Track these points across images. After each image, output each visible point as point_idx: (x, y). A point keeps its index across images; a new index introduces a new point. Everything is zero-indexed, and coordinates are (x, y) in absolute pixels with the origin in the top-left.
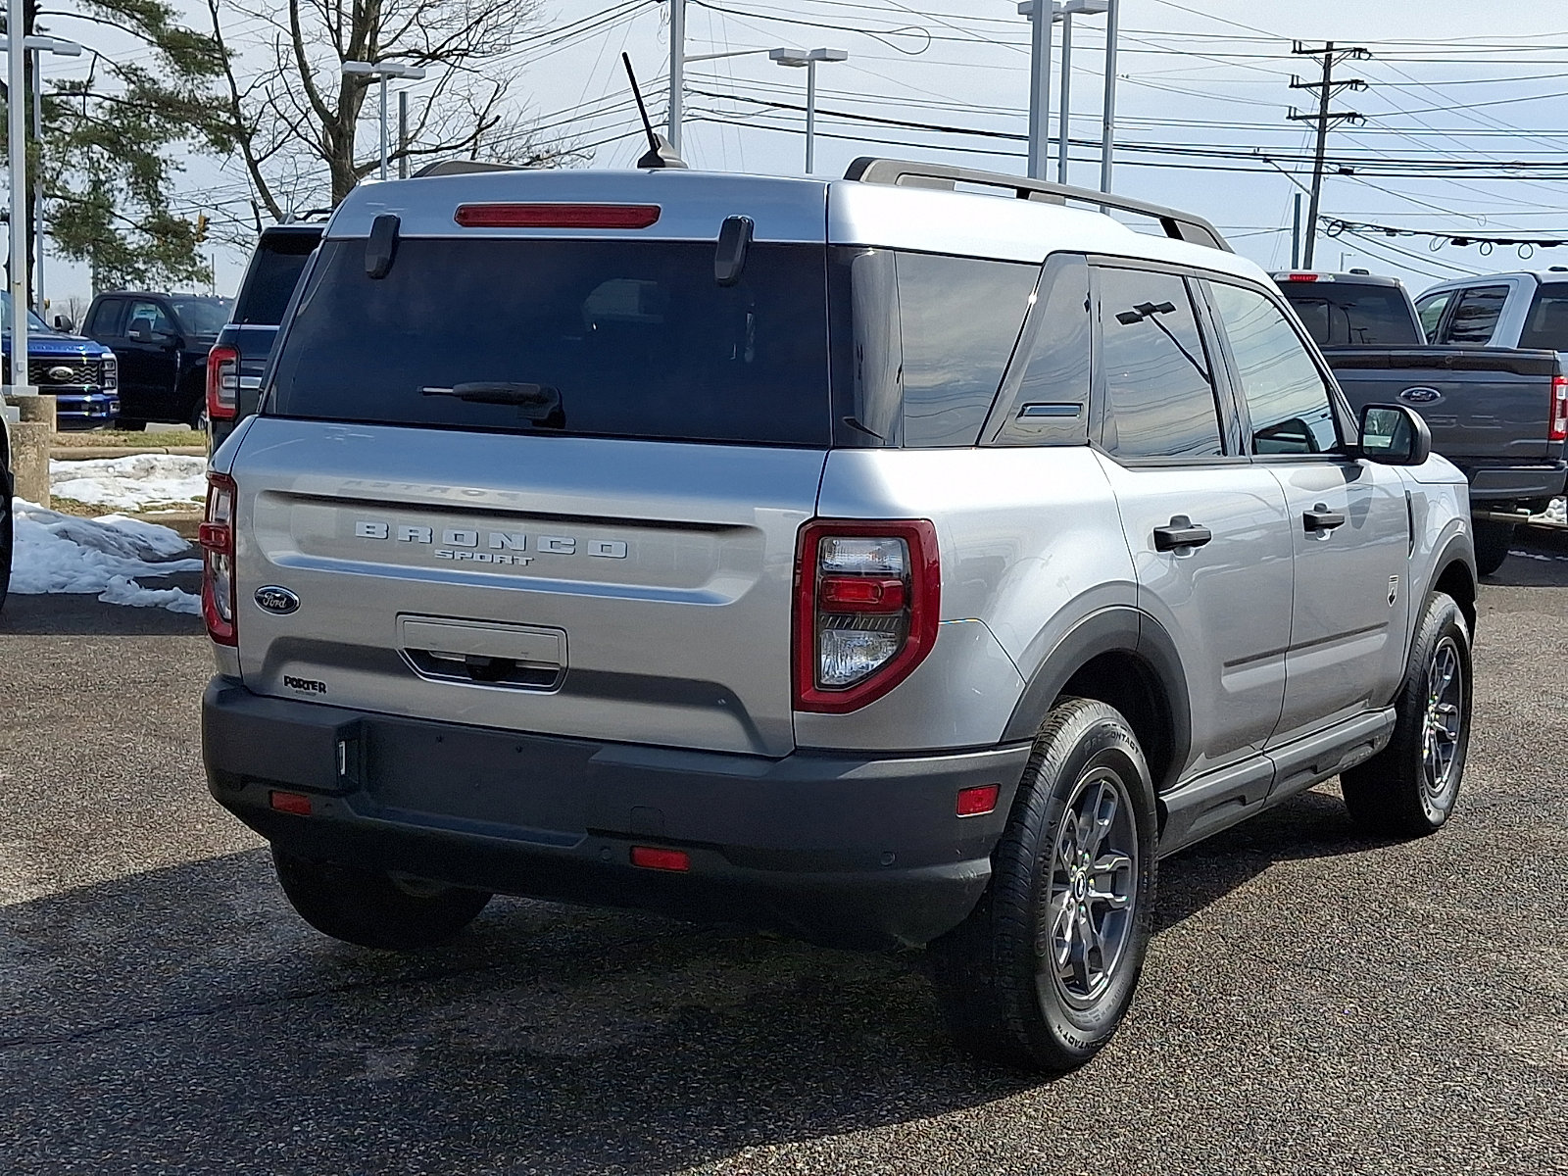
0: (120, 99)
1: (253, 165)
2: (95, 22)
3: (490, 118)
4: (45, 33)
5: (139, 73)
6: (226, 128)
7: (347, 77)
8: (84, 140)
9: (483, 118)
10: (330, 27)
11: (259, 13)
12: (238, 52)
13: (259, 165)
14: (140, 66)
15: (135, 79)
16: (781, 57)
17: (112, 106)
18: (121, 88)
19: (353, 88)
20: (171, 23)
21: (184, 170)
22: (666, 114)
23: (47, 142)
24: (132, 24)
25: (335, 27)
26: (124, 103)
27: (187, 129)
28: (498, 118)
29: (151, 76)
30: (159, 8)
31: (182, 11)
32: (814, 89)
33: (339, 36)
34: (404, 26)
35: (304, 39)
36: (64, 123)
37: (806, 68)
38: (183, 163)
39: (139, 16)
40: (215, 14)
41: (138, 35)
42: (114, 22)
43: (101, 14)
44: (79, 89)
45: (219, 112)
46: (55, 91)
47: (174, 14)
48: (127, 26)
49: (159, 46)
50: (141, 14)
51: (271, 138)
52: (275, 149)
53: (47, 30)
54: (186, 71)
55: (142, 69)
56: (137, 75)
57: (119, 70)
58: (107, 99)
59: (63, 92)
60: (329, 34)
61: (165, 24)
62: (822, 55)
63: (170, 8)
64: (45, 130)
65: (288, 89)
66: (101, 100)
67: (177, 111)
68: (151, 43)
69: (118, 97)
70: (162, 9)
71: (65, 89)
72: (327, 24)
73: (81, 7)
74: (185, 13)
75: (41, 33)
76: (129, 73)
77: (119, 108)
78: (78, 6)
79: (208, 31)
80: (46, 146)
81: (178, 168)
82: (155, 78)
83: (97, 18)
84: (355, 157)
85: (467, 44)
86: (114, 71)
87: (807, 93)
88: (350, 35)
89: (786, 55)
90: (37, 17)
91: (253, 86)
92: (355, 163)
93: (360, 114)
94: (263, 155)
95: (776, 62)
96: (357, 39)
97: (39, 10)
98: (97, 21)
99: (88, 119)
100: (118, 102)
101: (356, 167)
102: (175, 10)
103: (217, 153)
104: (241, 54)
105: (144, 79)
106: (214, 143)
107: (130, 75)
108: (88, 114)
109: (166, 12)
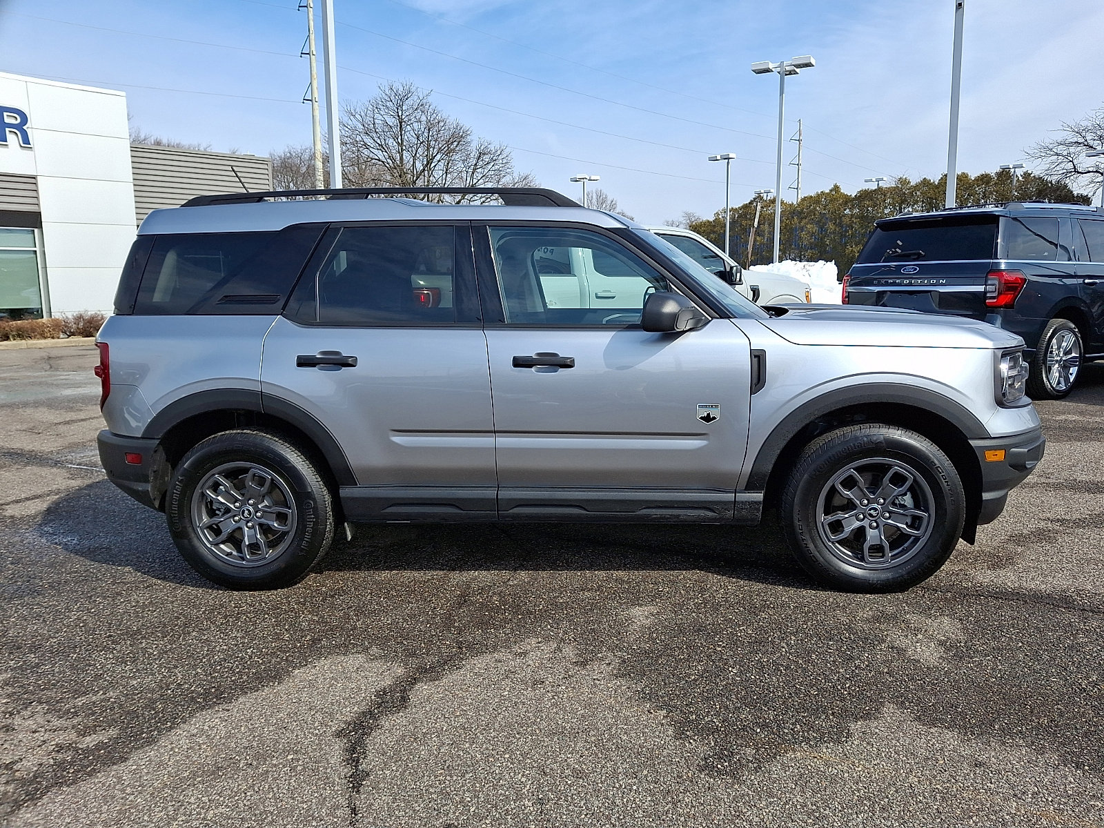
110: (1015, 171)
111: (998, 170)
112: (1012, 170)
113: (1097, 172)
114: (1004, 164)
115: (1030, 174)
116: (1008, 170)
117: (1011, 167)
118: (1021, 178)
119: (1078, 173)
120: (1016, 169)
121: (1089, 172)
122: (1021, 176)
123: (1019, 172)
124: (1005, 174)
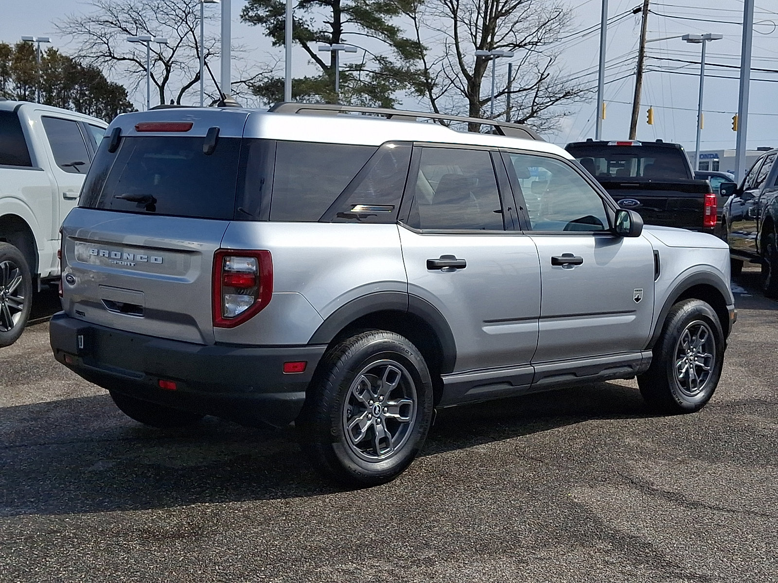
0: (377, 72)
1: (433, 101)
2: (367, 37)
3: (546, 74)
4: (345, 43)
5: (385, 59)
6: (422, 84)
7: (479, 57)
8: (359, 91)
9: (542, 74)
10: (472, 34)
11: (439, 29)
12: (430, 48)
13: (435, 101)
14: (385, 56)
15: (383, 62)
16: (688, 39)
17: (373, 75)
18: (376, 67)
19: (481, 63)
20: (400, 35)
21: (402, 104)
22: (635, 69)
23: (342, 93)
24: (382, 37)
25: (474, 34)
26: (378, 73)
27: (407, 85)
28: (548, 74)
29: (390, 61)
30: (394, 29)
31: (405, 30)
32: (705, 53)
33: (476, 38)
34: (507, 32)
35: (459, 40)
36: (350, 84)
37: (701, 44)
38: (401, 101)
39: (386, 33)
40: (417, 31)
41: (385, 42)
42: (375, 36)
43: (370, 32)
44: (359, 68)
45: (420, 77)
46: (348, 69)
47: (401, 31)
48: (380, 38)
49: (394, 46)
50: (387, 32)
51: (441, 88)
52: (443, 93)
53: (345, 41)
54: (406, 58)
55: (386, 58)
56: (384, 61)
57: (376, 58)
58: (370, 72)
59: (352, 69)
60: (471, 37)
61: (397, 36)
62: (709, 38)
63: (399, 28)
64: (341, 87)
65: (450, 64)
66: (368, 72)
67: (402, 77)
68: (391, 45)
69: (375, 71)
70: (396, 29)
71: (353, 68)
72: (470, 32)
73: (361, 30)
74: (406, 31)
75: (343, 42)
76: (380, 59)
77: (376, 76)
78: (359, 29)
79: (415, 39)
80: (340, 95)
81: (399, 104)
82: (392, 62)
83: (368, 34)
84: (480, 96)
85: (537, 39)
86: (374, 59)
87: (701, 55)
88: (481, 38)
89: (690, 38)
90: (341, 35)
91: (433, 64)
92: (480, 99)
93: (484, 75)
94: (437, 96)
95: (686, 41)
96: (484, 39)
97: (342, 32)
98: (368, 36)
99: (361, 81)
100: (376, 73)
101: (481, 100)
102: (401, 29)
103: (418, 96)
104: (431, 49)
105: (387, 62)
106: (417, 91)
107: (381, 61)
108: (361, 79)
109: (398, 30)
110: (39, 46)
111: (19, 41)
112: (36, 45)
113: (133, 60)
114: (27, 35)
115: (55, 52)
116: (30, 43)
117: (34, 40)
118: (45, 56)
119: (114, 58)
120: (40, 43)
121: (124, 59)
122: (46, 52)
123: (44, 47)
124: (26, 48)
